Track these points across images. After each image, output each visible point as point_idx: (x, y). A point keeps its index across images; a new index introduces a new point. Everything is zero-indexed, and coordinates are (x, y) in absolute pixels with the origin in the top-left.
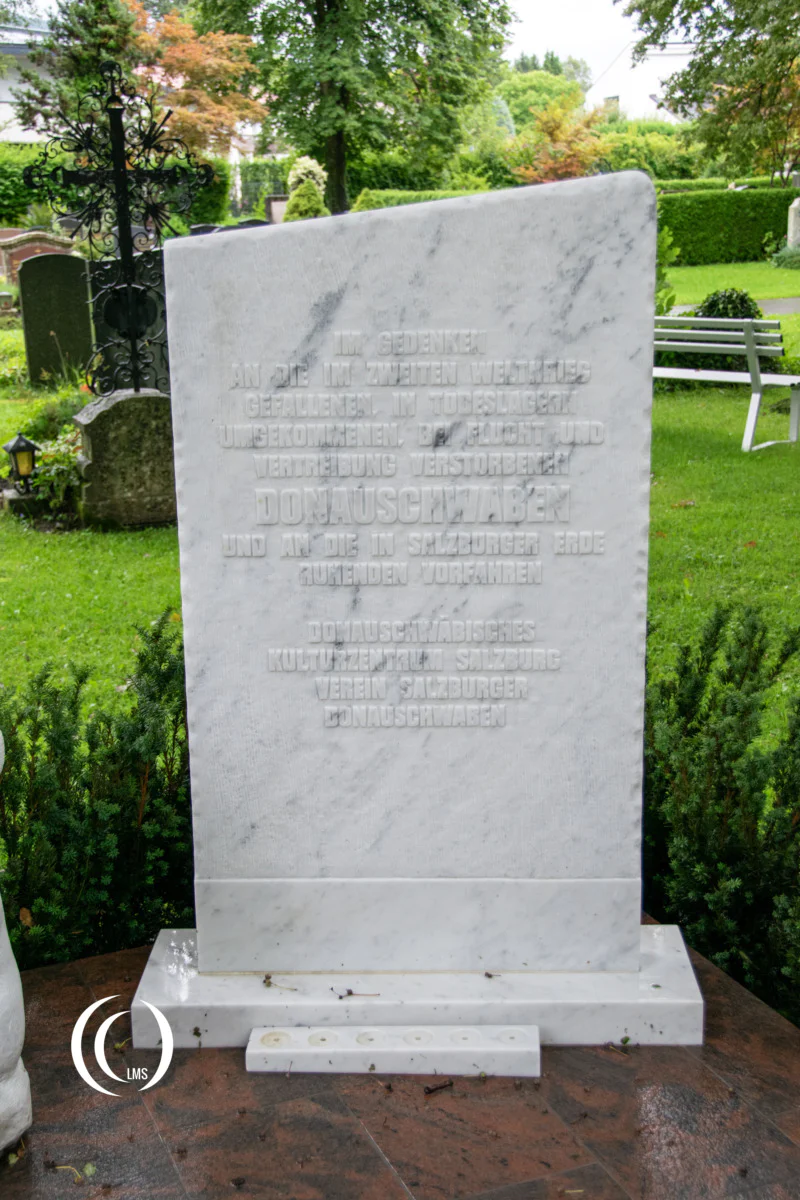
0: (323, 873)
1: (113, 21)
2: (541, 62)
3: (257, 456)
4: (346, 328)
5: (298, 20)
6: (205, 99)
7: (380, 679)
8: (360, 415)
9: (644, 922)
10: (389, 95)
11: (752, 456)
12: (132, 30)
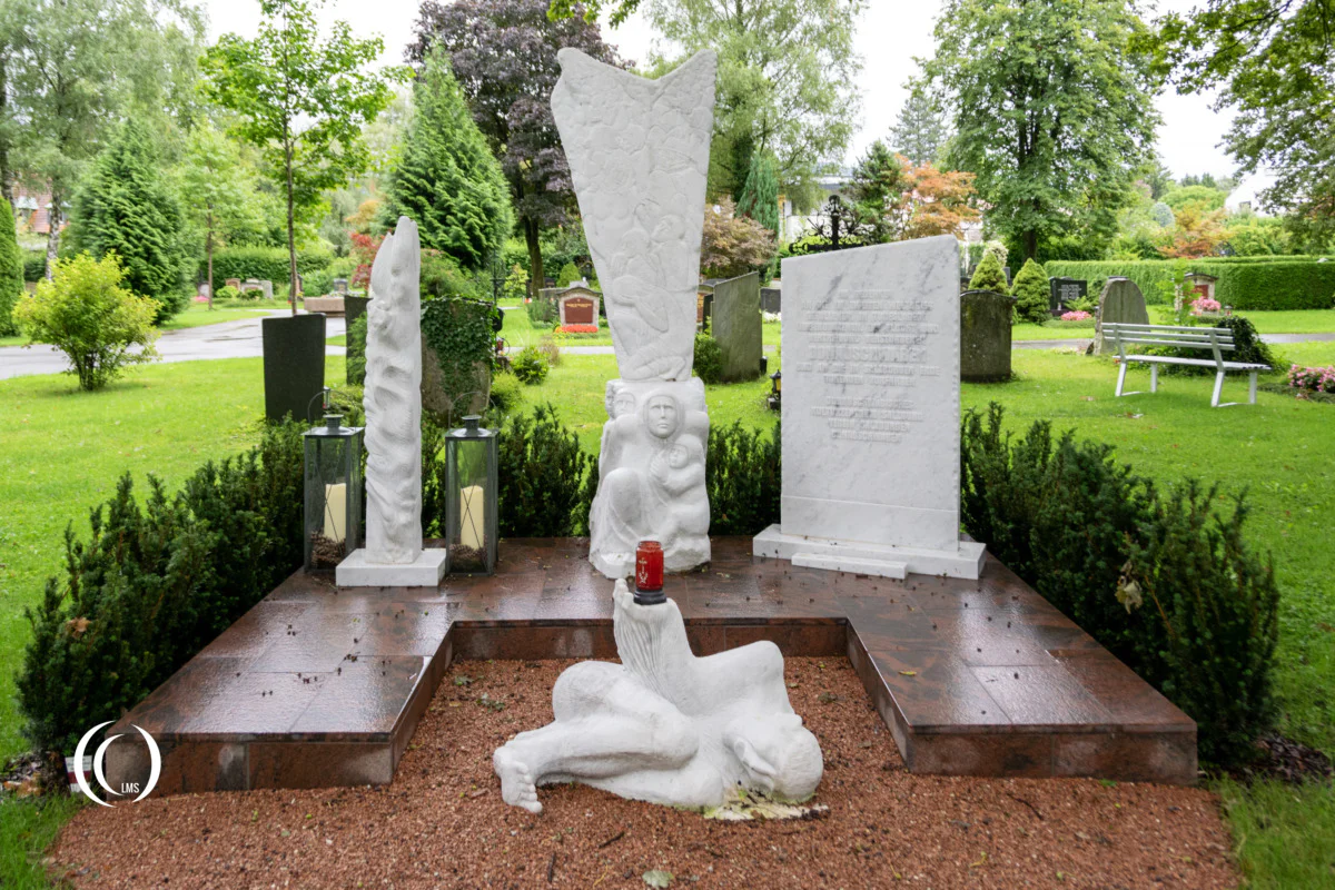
0: (830, 497)
1: (890, 169)
2: (1200, 178)
3: (810, 334)
4: (843, 289)
5: (1008, 162)
6: (942, 208)
7: (853, 420)
8: (847, 320)
9: (961, 538)
10: (1067, 203)
11: (1216, 409)
12: (900, 173)
